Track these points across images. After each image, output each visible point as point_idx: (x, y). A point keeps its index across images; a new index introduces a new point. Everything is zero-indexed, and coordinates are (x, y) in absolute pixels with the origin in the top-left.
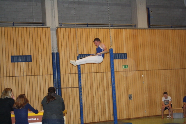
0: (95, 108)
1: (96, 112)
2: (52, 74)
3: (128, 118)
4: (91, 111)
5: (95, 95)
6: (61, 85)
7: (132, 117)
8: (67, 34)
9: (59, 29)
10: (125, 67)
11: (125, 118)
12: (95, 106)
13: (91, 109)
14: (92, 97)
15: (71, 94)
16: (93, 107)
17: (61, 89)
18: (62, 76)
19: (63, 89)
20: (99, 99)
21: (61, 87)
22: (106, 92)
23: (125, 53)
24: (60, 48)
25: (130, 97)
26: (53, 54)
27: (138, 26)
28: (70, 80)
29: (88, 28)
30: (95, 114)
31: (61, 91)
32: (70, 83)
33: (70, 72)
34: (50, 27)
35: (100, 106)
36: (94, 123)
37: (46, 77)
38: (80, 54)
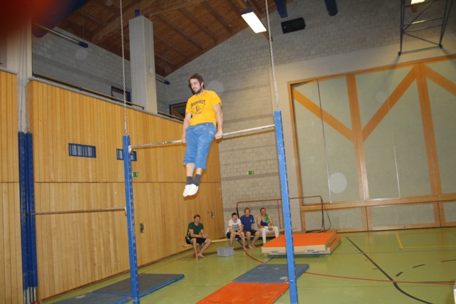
0: (96, 253)
1: (96, 261)
2: (18, 181)
4: (88, 261)
5: (94, 227)
6: (33, 208)
7: (144, 263)
8: (50, 97)
9: (35, 83)
10: (135, 174)
12: (95, 249)
13: (88, 255)
14: (91, 230)
15: (53, 226)
16: (92, 252)
17: (35, 215)
18: (36, 186)
19: (39, 216)
20: (101, 236)
21: (34, 212)
22: (110, 221)
23: (134, 150)
24: (35, 125)
25: (142, 229)
26: (20, 134)
27: (147, 109)
28: (53, 196)
29: (85, 95)
30: (95, 264)
31: (34, 220)
32: (53, 203)
33: (53, 178)
34: (16, 74)
35: (102, 249)
36: (93, 283)
37: (4, 188)
38: (71, 142)
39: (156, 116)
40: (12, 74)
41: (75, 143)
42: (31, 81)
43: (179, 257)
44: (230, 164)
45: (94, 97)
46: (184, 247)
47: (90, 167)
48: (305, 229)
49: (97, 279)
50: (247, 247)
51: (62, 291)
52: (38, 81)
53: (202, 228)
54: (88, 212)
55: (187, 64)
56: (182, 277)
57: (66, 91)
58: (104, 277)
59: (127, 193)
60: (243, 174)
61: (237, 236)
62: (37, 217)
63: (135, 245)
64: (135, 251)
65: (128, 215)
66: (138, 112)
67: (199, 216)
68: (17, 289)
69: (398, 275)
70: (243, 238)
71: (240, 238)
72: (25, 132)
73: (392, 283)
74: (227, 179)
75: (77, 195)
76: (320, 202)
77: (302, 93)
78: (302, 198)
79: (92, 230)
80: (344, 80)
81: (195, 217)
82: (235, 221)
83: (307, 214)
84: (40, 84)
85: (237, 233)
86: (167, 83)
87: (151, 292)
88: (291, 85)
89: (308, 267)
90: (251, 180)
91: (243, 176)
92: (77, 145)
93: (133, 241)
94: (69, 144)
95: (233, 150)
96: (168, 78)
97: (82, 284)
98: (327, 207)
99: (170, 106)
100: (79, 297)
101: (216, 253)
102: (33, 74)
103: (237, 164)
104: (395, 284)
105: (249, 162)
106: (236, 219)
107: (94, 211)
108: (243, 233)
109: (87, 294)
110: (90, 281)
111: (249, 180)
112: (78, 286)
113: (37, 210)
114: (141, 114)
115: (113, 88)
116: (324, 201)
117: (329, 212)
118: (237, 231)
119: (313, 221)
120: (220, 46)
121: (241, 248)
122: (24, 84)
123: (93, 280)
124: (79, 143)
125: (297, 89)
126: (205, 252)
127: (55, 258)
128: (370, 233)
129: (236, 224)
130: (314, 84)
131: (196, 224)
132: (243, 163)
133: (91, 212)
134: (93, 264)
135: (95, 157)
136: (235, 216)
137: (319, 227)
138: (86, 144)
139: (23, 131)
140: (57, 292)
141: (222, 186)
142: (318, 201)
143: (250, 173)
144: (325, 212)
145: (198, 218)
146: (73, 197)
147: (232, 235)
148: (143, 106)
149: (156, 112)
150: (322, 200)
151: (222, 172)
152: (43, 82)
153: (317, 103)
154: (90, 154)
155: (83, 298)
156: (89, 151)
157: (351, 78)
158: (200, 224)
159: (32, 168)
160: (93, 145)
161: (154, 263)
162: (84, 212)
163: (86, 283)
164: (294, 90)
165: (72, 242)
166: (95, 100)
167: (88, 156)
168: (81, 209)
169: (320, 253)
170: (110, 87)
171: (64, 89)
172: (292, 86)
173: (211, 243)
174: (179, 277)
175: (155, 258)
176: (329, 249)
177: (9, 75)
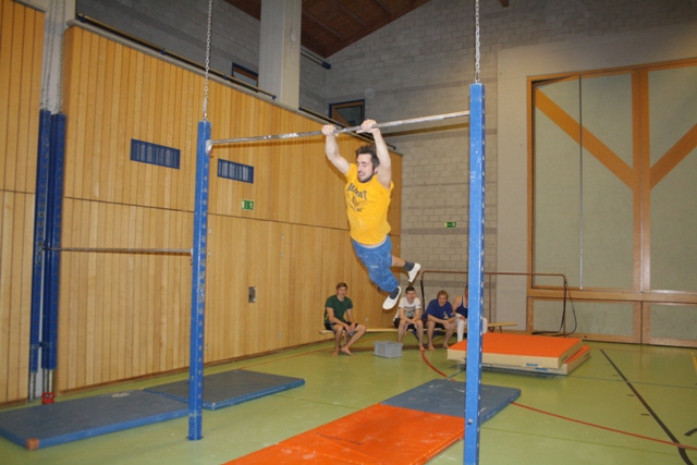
0: (164, 327)
1: (164, 339)
2: (34, 191)
3: (242, 354)
4: (150, 338)
5: (165, 283)
6: (59, 239)
7: (250, 353)
8: (103, 58)
9: (77, 31)
10: (247, 204)
11: (236, 355)
12: (164, 320)
13: (151, 328)
14: (159, 289)
15: (92, 273)
16: (158, 324)
17: (60, 251)
18: (67, 204)
19: (68, 253)
20: (177, 299)
21: (60, 245)
23: (250, 164)
24: (73, 102)
25: (251, 297)
26: (43, 114)
27: (281, 100)
28: (96, 224)
29: (168, 62)
30: (161, 344)
31: (58, 259)
32: (94, 235)
33: (97, 194)
34: (43, 12)
35: (177, 320)
36: (156, 375)
37: (6, 200)
38: (136, 138)
39: (295, 112)
40: (36, 9)
41: (143, 139)
42: (72, 26)
43: (312, 349)
44: (418, 208)
45: (184, 68)
46: (321, 333)
47: (167, 184)
48: (532, 327)
49: (163, 369)
50: (426, 346)
51: (98, 381)
52: (83, 28)
53: (350, 306)
54: (156, 253)
55: (363, 39)
56: (301, 383)
57: (133, 51)
58: (175, 367)
59: (196, 223)
60: (437, 226)
61: (411, 326)
62: (65, 256)
63: (202, 318)
64: (202, 329)
65: (194, 264)
66: (262, 103)
67: (345, 285)
68: (19, 369)
69: (689, 434)
70: (421, 330)
71: (415, 330)
72: (54, 111)
73: (675, 449)
74: (411, 232)
75: (140, 228)
76: (561, 284)
77: (550, 97)
78: (532, 275)
79: (162, 288)
80: (627, 78)
81: (338, 287)
82: (411, 300)
83: (538, 304)
84: (87, 34)
85: (412, 321)
86: (327, 66)
87: (238, 403)
88: (533, 82)
89: (518, 393)
90: (450, 237)
91: (438, 229)
92: (147, 144)
93: (199, 311)
94: (134, 142)
95: (425, 185)
96: (330, 60)
97: (136, 374)
98: (574, 294)
99: (331, 105)
100: (118, 395)
101: (372, 349)
102: (78, 17)
103: (430, 208)
104: (682, 451)
105: (450, 207)
106: (413, 298)
107: (169, 254)
108: (420, 323)
109: (134, 393)
110: (150, 372)
111: (447, 236)
112: (128, 376)
113: (65, 243)
114: (268, 106)
115: (236, 67)
116: (570, 284)
117: (577, 305)
118: (411, 318)
119: (547, 315)
120: (418, 10)
121: (417, 348)
122: (59, 31)
123: (156, 371)
124: (150, 141)
125: (543, 90)
126: (356, 346)
127: (90, 327)
128: (645, 348)
129: (412, 305)
130: (573, 83)
131: (340, 298)
132: (439, 207)
133: (162, 253)
134: (158, 344)
135: (178, 167)
136: (410, 292)
137: (556, 327)
138: (162, 144)
139: (50, 109)
140: (90, 382)
141: (402, 243)
142: (559, 282)
143: (450, 224)
144: (568, 303)
145: (344, 288)
146: (130, 229)
147: (402, 322)
148: (273, 94)
149: (296, 106)
150: (565, 282)
151: (404, 219)
152: (92, 32)
153: (575, 117)
154: (168, 161)
155: (124, 397)
156: (166, 157)
157: (640, 75)
158: (346, 298)
159: (62, 174)
160: (176, 147)
161: (267, 354)
162: (149, 253)
163: (143, 373)
164: (537, 93)
165: (123, 303)
166: (186, 72)
167: (164, 165)
168: (145, 247)
169: (549, 371)
170: (230, 65)
171: (130, 47)
172: (535, 84)
173: (366, 333)
174: (294, 383)
175: (271, 347)
176: (565, 366)
177: (30, 12)
